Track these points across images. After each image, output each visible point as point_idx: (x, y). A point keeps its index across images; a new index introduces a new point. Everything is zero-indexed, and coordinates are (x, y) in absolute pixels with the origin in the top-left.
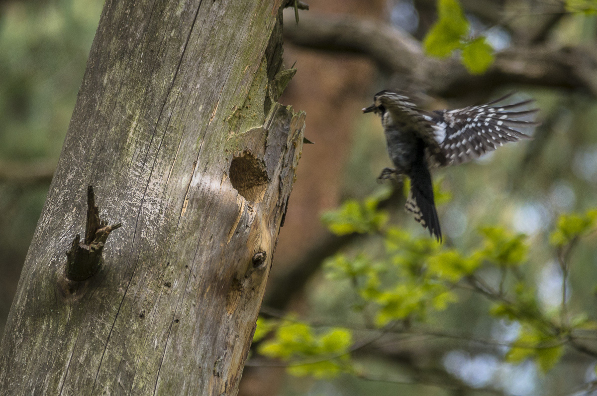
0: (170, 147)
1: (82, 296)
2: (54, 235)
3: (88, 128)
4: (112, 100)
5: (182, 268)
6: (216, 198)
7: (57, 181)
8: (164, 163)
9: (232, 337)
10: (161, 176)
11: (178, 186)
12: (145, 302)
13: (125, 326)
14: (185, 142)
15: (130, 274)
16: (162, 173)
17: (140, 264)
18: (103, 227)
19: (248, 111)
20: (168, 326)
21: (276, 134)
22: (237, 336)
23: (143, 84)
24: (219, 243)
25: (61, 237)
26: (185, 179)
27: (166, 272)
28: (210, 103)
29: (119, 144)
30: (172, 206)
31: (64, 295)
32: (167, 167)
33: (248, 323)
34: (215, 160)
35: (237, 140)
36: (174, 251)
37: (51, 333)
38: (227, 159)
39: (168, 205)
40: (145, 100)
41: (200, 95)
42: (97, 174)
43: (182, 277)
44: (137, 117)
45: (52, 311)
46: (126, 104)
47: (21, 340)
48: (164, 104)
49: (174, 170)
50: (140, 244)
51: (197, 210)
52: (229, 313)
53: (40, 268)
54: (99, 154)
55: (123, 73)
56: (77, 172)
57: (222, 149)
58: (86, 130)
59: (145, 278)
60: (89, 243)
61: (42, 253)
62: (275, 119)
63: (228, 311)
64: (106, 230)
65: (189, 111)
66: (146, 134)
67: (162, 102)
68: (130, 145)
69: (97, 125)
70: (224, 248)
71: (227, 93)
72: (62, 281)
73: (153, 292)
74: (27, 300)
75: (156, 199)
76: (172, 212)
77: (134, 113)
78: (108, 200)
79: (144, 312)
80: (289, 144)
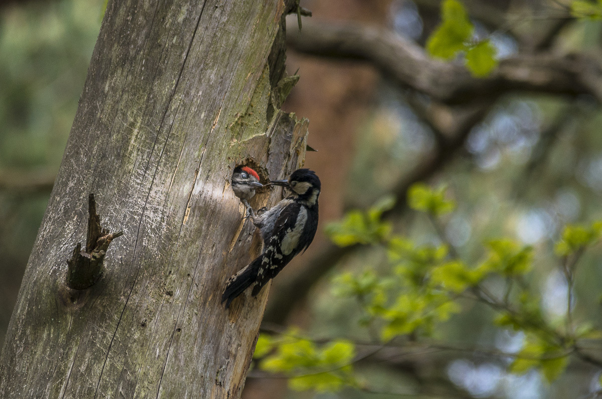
0: (172, 155)
1: (83, 304)
2: (55, 244)
3: (89, 135)
4: (113, 107)
5: (184, 277)
6: (218, 206)
7: (58, 189)
8: (165, 170)
9: (235, 346)
10: (163, 183)
11: (180, 194)
12: (147, 311)
13: (126, 335)
14: (187, 149)
15: (131, 283)
16: (164, 181)
17: (142, 272)
18: (104, 235)
19: (251, 118)
20: (170, 335)
21: (278, 141)
22: (239, 345)
23: (144, 91)
24: (221, 251)
25: (62, 246)
26: (187, 188)
27: (168, 281)
28: (212, 110)
29: (120, 152)
30: (174, 214)
31: (65, 304)
32: (168, 175)
33: (251, 332)
34: (217, 167)
35: (239, 148)
36: (176, 259)
37: (52, 342)
38: (229, 167)
39: (170, 213)
40: (147, 108)
41: (202, 102)
42: (98, 182)
43: (184, 285)
44: (139, 124)
45: (53, 320)
46: (127, 111)
47: (22, 349)
48: (166, 112)
49: (176, 178)
50: (142, 252)
51: (199, 218)
52: (231, 322)
53: (41, 277)
54: (100, 162)
55: (124, 80)
56: (79, 179)
57: (224, 157)
58: (87, 137)
59: (147, 287)
60: (91, 252)
61: (43, 262)
62: (277, 127)
63: (230, 320)
64: (107, 238)
65: (191, 118)
66: (147, 141)
67: (163, 109)
68: (131, 152)
69: (99, 132)
70: (227, 257)
71: (229, 100)
72: (63, 290)
73: (154, 301)
74: (28, 309)
75: (157, 207)
76: (174, 221)
77: (135, 120)
78: (109, 208)
79: (146, 321)
80: (292, 151)
